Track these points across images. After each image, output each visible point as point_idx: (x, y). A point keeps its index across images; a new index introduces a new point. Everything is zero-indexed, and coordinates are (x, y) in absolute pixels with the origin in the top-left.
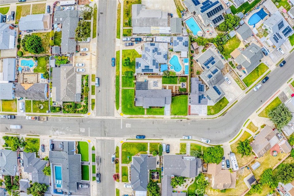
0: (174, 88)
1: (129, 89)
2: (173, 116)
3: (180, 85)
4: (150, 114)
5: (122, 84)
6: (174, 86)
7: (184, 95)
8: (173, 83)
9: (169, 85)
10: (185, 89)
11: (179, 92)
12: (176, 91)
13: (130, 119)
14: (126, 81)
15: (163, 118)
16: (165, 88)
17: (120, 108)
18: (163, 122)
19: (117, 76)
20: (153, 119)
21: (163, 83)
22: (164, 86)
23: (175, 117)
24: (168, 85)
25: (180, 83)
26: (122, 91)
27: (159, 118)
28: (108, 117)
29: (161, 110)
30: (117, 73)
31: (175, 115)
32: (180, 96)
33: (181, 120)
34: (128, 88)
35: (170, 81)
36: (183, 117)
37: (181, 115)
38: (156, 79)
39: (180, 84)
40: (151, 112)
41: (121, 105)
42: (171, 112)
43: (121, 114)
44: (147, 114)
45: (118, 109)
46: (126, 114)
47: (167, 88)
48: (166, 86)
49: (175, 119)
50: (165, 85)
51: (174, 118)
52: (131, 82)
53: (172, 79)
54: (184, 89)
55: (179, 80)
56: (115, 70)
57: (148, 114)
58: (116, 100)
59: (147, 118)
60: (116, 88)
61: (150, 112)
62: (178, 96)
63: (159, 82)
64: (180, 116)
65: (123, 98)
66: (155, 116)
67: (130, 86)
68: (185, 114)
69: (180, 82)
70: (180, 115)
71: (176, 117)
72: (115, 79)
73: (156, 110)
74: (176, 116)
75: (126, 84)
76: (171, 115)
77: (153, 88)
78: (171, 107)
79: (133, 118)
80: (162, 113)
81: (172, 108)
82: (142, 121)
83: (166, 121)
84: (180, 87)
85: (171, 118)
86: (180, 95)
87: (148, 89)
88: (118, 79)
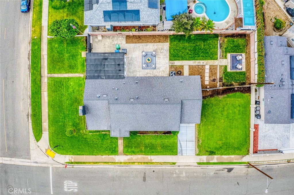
0: (207, 71)
1: (69, 79)
2: (204, 158)
3: (227, 62)
4: (134, 153)
5: (49, 64)
6: (207, 67)
7: (238, 94)
8: (204, 58)
9: (192, 63)
10: (241, 73)
11: (224, 85)
12: (214, 80)
13: (76, 166)
14: (60, 53)
15: (174, 163)
16: (179, 73)
17: (46, 135)
18: (175, 175)
19: (33, 39)
20: (142, 167)
21: (174, 56)
22: (176, 67)
23: (212, 159)
24: (186, 64)
25: (226, 57)
26: (49, 85)
27: (161, 163)
28: (13, 159)
29: (167, 140)
30: (34, 32)
31: (212, 153)
32: (225, 96)
33: (230, 170)
34: (66, 75)
35: (195, 50)
36: (235, 161)
37: (229, 154)
38: (150, 47)
39: (225, 60)
40: (138, 146)
41: (47, 128)
42: (199, 147)
43: (49, 151)
44: (125, 153)
45: (38, 136)
46: (62, 154)
47: (186, 72)
48: (183, 66)
49: (210, 167)
50: (177, 63)
51: (208, 163)
52: (74, 56)
53: (202, 44)
54: (237, 73)
55: (221, 46)
56: (30, 24)
57: (127, 151)
58: (34, 110)
59: (125, 163)
60: (33, 74)
61: (136, 147)
62: (221, 97)
63: (162, 56)
64: (225, 158)
65: (51, 106)
66: (149, 157)
67: (72, 68)
68: (240, 150)
69: (226, 52)
70: (225, 155)
71: (215, 161)
72: (29, 48)
73: (153, 141)
74: (215, 158)
75: (59, 62)
76: (197, 155)
77: (141, 73)
78: (199, 132)
79: (84, 163)
80: (172, 149)
81: (202, 132)
82: (110, 174)
83: (184, 174)
84: (226, 67)
85: (199, 163)
86: (224, 92)
87: (124, 78)
88: (36, 47)
